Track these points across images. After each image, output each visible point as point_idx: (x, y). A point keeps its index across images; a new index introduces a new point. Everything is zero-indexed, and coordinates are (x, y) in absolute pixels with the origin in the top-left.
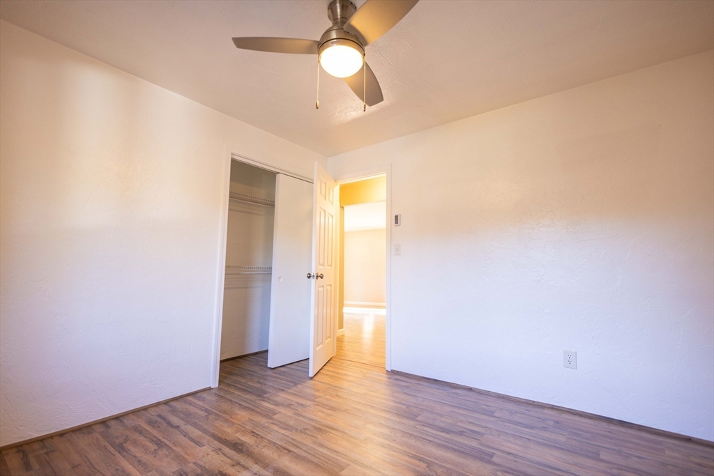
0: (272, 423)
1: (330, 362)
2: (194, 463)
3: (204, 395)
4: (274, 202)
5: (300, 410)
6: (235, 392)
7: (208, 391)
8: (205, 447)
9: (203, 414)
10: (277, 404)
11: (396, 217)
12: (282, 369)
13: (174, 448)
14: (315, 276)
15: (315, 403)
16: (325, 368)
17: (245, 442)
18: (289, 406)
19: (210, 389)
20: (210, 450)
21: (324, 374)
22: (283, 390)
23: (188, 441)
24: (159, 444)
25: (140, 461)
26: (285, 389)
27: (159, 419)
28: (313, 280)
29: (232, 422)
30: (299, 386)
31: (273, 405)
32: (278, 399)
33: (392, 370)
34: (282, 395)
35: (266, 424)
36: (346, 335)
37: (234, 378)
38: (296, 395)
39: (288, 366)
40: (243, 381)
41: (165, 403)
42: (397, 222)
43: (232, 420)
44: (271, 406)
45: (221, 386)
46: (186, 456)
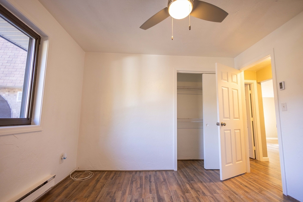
0: (182, 197)
1: (243, 176)
2: (143, 199)
3: (169, 173)
4: (202, 87)
5: (201, 196)
6: (181, 176)
7: (172, 172)
8: (151, 194)
9: (162, 180)
10: (193, 188)
11: (281, 84)
12: (211, 172)
13: (143, 190)
14: (220, 124)
15: (212, 196)
16: (236, 178)
17: (165, 200)
18: (197, 191)
19: (173, 171)
20: (151, 196)
21: (232, 181)
22: (201, 182)
23: (149, 189)
24: (141, 186)
25: (132, 189)
26: (203, 182)
27: (149, 177)
28: (219, 127)
29: (168, 188)
30: (212, 183)
31: (191, 188)
32: (195, 186)
33: (288, 196)
34: (199, 185)
35: (180, 196)
36: (270, 161)
37: (186, 169)
38: (206, 187)
39: (215, 171)
40: (188, 171)
41: (155, 171)
42: (281, 87)
43: (169, 187)
44: (189, 188)
45: (178, 171)
46: (143, 195)
